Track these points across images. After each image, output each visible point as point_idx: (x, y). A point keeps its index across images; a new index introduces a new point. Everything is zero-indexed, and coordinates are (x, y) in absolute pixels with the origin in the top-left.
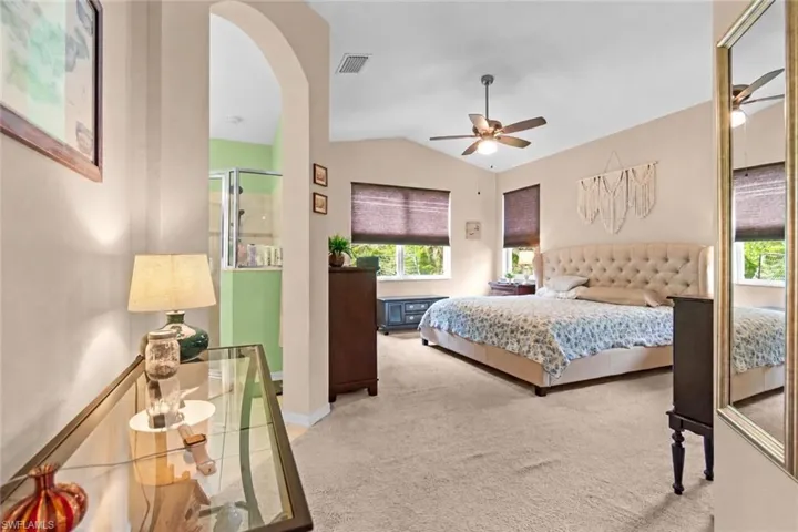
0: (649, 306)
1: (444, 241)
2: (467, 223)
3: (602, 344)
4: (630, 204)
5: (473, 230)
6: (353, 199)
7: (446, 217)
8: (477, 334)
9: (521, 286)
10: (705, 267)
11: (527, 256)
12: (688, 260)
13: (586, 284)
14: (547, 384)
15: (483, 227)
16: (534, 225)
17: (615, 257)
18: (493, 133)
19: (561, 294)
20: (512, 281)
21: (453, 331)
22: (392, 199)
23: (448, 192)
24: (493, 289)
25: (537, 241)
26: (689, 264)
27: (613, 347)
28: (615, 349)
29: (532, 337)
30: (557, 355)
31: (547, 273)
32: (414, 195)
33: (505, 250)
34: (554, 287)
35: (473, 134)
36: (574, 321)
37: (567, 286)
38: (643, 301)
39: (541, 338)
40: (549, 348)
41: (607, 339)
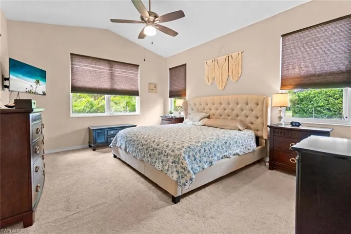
0: (240, 130)
1: (135, 93)
2: (149, 84)
3: (216, 158)
4: (230, 75)
5: (153, 88)
6: (72, 64)
7: (137, 79)
8: (139, 153)
9: (176, 119)
10: (267, 108)
11: (180, 102)
12: (258, 104)
13: (208, 117)
14: (180, 194)
15: (158, 86)
16: (184, 86)
17: (222, 103)
18: (154, 21)
19: (195, 123)
20: (173, 115)
21: (128, 150)
22: (101, 67)
23: (138, 66)
24: (162, 120)
25: (185, 94)
26: (258, 106)
27: (222, 158)
28: (223, 160)
29: (171, 159)
30: (186, 172)
31: (189, 111)
32: (116, 66)
33: (170, 99)
34: (192, 119)
35: (141, 21)
36: (199, 144)
37: (199, 118)
38: (237, 127)
39: (177, 160)
40: (182, 168)
41: (218, 154)
